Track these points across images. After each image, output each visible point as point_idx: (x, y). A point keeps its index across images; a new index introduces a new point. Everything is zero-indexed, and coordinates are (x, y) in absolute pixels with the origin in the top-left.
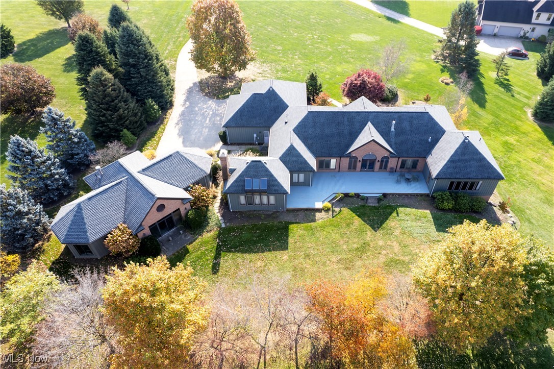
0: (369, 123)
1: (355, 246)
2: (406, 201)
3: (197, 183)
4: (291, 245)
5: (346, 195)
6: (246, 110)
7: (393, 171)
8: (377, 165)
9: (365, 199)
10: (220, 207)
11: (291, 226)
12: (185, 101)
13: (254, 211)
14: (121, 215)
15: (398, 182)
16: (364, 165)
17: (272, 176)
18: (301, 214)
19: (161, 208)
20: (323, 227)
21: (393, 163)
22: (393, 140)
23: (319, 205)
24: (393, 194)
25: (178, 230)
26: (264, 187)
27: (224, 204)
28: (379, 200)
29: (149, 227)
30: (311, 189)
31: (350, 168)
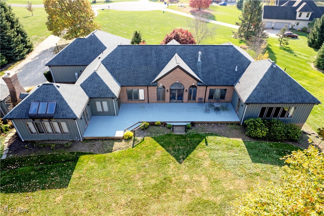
0: (176, 55)
1: (153, 182)
2: (216, 130)
4: (73, 182)
5: (152, 124)
6: (69, 51)
7: (201, 101)
8: (186, 95)
9: (172, 128)
11: (82, 158)
12: (36, 56)
13: (48, 140)
15: (207, 111)
16: (172, 97)
17: (62, 99)
18: (98, 144)
20: (118, 159)
21: (201, 92)
22: (200, 70)
23: (119, 134)
24: (201, 123)
26: (51, 111)
28: (187, 128)
30: (116, 119)
31: (158, 99)
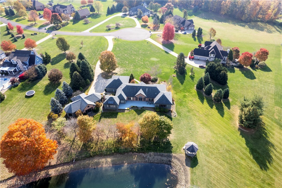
0: (141, 89)
1: (133, 118)
2: (148, 109)
3: (97, 101)
4: (117, 117)
5: (134, 107)
6: (112, 84)
7: (147, 101)
8: (143, 100)
9: (138, 108)
11: (119, 113)
12: (97, 79)
13: (110, 109)
14: (79, 108)
15: (148, 104)
16: (140, 100)
17: (115, 101)
18: (122, 110)
19: (88, 106)
20: (126, 114)
21: (147, 99)
22: (147, 94)
23: (126, 108)
24: (145, 107)
25: (92, 112)
26: (113, 103)
27: (103, 107)
28: (141, 108)
29: (85, 111)
30: (125, 104)
31: (136, 100)
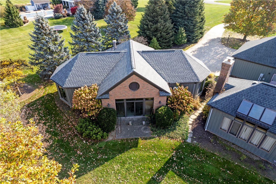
10: (195, 120)
13: (233, 144)
19: (134, 86)
25: (143, 119)
26: (268, 121)
27: (202, 119)
29: (116, 100)
